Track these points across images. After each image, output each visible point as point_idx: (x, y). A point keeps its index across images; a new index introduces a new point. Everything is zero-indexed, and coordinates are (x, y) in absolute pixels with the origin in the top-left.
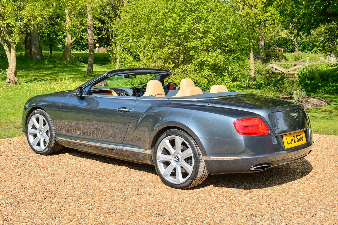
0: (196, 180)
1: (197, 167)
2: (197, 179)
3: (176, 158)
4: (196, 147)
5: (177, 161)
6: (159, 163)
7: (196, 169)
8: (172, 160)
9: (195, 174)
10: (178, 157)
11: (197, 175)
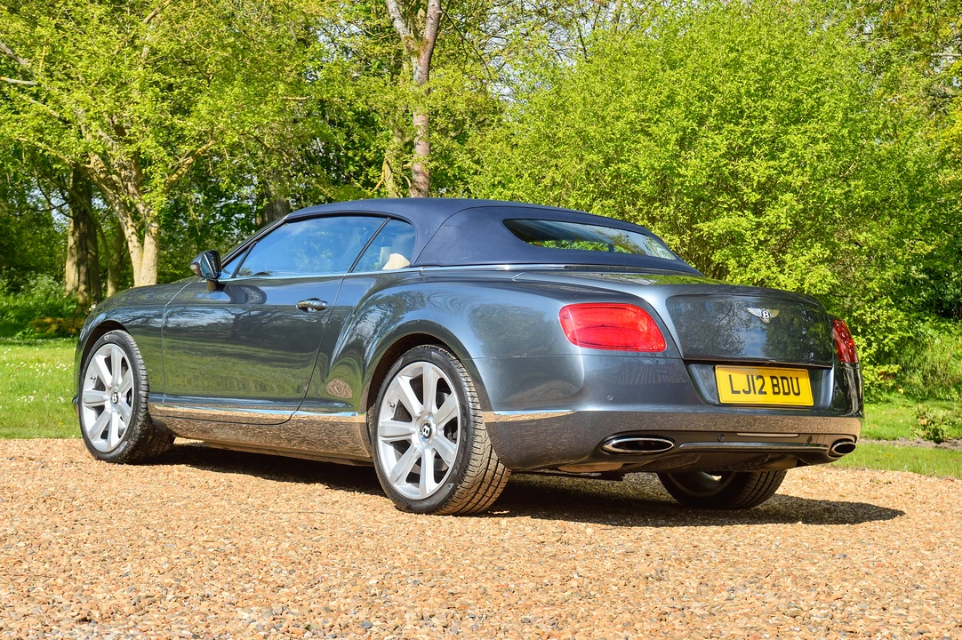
0: (464, 484)
1: (466, 443)
2: (467, 479)
3: (426, 427)
4: (467, 389)
5: (427, 435)
6: (383, 445)
7: (465, 448)
8: (417, 433)
9: (461, 465)
10: (429, 426)
11: (467, 467)
